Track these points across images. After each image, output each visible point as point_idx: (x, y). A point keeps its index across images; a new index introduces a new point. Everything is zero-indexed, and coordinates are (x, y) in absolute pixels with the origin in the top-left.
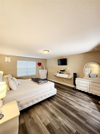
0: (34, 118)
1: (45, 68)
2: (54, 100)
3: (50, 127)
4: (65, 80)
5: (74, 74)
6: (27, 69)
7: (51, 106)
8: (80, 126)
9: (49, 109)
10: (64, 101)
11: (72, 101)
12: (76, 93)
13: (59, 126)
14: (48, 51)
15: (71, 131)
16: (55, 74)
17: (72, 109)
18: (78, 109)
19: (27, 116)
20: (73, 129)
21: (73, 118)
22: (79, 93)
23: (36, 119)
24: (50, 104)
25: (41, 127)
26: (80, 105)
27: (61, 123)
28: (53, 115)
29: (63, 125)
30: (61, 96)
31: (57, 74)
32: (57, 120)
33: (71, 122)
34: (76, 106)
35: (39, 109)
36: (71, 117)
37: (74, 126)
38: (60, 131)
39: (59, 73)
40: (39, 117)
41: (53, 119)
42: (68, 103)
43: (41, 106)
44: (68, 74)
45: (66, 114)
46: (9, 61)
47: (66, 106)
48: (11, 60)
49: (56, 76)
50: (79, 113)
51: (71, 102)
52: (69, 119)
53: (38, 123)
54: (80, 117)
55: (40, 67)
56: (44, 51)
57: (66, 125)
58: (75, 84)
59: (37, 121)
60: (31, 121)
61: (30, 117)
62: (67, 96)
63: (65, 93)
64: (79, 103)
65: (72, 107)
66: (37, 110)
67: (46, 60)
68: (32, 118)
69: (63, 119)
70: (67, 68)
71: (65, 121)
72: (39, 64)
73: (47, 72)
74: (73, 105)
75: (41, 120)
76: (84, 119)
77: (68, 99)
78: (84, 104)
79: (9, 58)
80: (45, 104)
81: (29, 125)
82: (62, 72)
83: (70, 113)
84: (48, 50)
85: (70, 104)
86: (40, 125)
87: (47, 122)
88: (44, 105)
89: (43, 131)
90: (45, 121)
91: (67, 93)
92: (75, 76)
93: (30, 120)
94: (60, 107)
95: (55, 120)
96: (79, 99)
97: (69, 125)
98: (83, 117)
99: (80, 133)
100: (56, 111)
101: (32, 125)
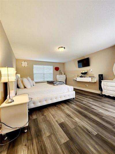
0: (47, 116)
1: (63, 73)
2: (72, 103)
3: (63, 125)
4: (87, 85)
5: (99, 76)
6: (44, 74)
7: (67, 108)
8: (104, 129)
9: (65, 110)
10: (84, 105)
11: (95, 105)
12: (102, 99)
13: (74, 126)
14: (65, 48)
15: (90, 132)
16: (74, 79)
17: (95, 112)
18: (103, 114)
19: (40, 113)
20: (93, 131)
21: (94, 121)
22: (107, 99)
23: (49, 117)
24: (66, 106)
25: (53, 124)
26: (106, 110)
27: (77, 123)
28: (69, 116)
29: (80, 125)
30: (81, 100)
31: (77, 78)
32: (73, 120)
33: (91, 124)
34: (101, 111)
35: (53, 110)
36: (91, 120)
37: (94, 129)
38: (75, 130)
39: (80, 77)
40: (53, 115)
41: (68, 119)
42: (90, 107)
43: (56, 107)
44: (92, 77)
45: (85, 116)
46: (26, 65)
47: (86, 109)
48: (28, 64)
49: (76, 81)
50: (103, 117)
51: (93, 107)
52: (88, 121)
53: (51, 120)
54: (105, 121)
55: (58, 72)
56: (60, 47)
57: (83, 126)
58: (101, 89)
59: (50, 119)
60: (44, 118)
61: (43, 115)
62: (90, 101)
63: (86, 98)
64: (105, 108)
65: (95, 111)
66: (51, 110)
67: (63, 64)
68: (45, 116)
69: (80, 121)
70: (90, 70)
71: (83, 122)
72: (57, 69)
73: (65, 78)
74: (96, 110)
75: (54, 118)
76: (110, 124)
77: (90, 103)
78: (112, 110)
79: (26, 63)
80: (61, 106)
81: (41, 121)
82: (83, 75)
83: (91, 116)
84: (63, 46)
85: (93, 108)
86: (52, 122)
87: (60, 121)
88: (59, 107)
89: (55, 127)
90: (59, 119)
91: (90, 98)
92: (101, 77)
93: (42, 117)
94: (78, 110)
95: (70, 120)
96: (106, 105)
97: (88, 127)
98: (109, 122)
99: (102, 135)
100: (73, 113)
101: (45, 121)
